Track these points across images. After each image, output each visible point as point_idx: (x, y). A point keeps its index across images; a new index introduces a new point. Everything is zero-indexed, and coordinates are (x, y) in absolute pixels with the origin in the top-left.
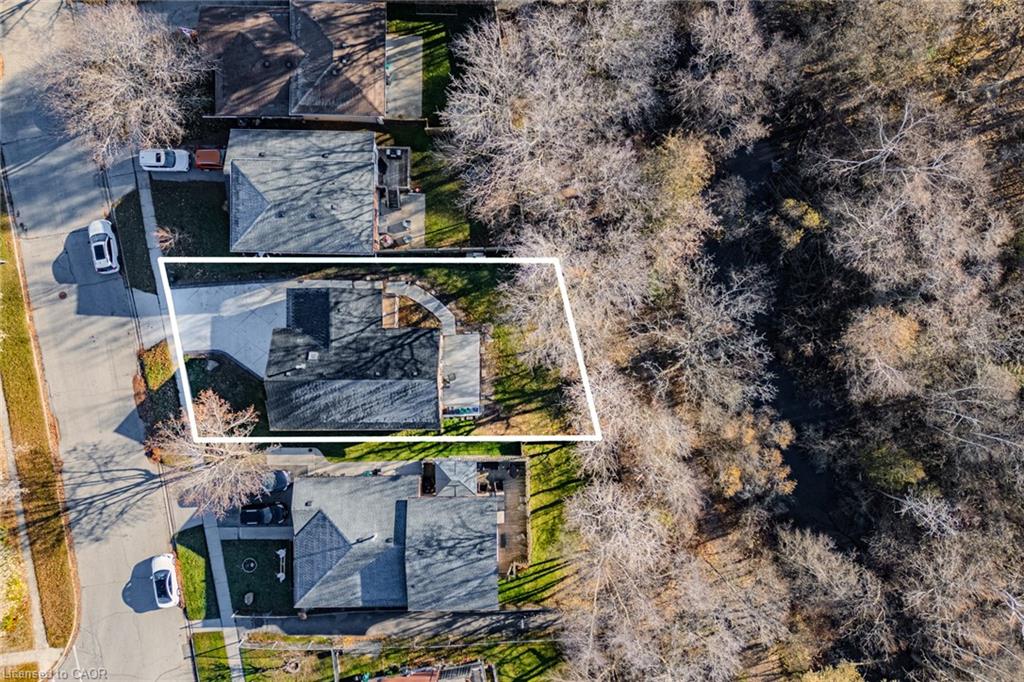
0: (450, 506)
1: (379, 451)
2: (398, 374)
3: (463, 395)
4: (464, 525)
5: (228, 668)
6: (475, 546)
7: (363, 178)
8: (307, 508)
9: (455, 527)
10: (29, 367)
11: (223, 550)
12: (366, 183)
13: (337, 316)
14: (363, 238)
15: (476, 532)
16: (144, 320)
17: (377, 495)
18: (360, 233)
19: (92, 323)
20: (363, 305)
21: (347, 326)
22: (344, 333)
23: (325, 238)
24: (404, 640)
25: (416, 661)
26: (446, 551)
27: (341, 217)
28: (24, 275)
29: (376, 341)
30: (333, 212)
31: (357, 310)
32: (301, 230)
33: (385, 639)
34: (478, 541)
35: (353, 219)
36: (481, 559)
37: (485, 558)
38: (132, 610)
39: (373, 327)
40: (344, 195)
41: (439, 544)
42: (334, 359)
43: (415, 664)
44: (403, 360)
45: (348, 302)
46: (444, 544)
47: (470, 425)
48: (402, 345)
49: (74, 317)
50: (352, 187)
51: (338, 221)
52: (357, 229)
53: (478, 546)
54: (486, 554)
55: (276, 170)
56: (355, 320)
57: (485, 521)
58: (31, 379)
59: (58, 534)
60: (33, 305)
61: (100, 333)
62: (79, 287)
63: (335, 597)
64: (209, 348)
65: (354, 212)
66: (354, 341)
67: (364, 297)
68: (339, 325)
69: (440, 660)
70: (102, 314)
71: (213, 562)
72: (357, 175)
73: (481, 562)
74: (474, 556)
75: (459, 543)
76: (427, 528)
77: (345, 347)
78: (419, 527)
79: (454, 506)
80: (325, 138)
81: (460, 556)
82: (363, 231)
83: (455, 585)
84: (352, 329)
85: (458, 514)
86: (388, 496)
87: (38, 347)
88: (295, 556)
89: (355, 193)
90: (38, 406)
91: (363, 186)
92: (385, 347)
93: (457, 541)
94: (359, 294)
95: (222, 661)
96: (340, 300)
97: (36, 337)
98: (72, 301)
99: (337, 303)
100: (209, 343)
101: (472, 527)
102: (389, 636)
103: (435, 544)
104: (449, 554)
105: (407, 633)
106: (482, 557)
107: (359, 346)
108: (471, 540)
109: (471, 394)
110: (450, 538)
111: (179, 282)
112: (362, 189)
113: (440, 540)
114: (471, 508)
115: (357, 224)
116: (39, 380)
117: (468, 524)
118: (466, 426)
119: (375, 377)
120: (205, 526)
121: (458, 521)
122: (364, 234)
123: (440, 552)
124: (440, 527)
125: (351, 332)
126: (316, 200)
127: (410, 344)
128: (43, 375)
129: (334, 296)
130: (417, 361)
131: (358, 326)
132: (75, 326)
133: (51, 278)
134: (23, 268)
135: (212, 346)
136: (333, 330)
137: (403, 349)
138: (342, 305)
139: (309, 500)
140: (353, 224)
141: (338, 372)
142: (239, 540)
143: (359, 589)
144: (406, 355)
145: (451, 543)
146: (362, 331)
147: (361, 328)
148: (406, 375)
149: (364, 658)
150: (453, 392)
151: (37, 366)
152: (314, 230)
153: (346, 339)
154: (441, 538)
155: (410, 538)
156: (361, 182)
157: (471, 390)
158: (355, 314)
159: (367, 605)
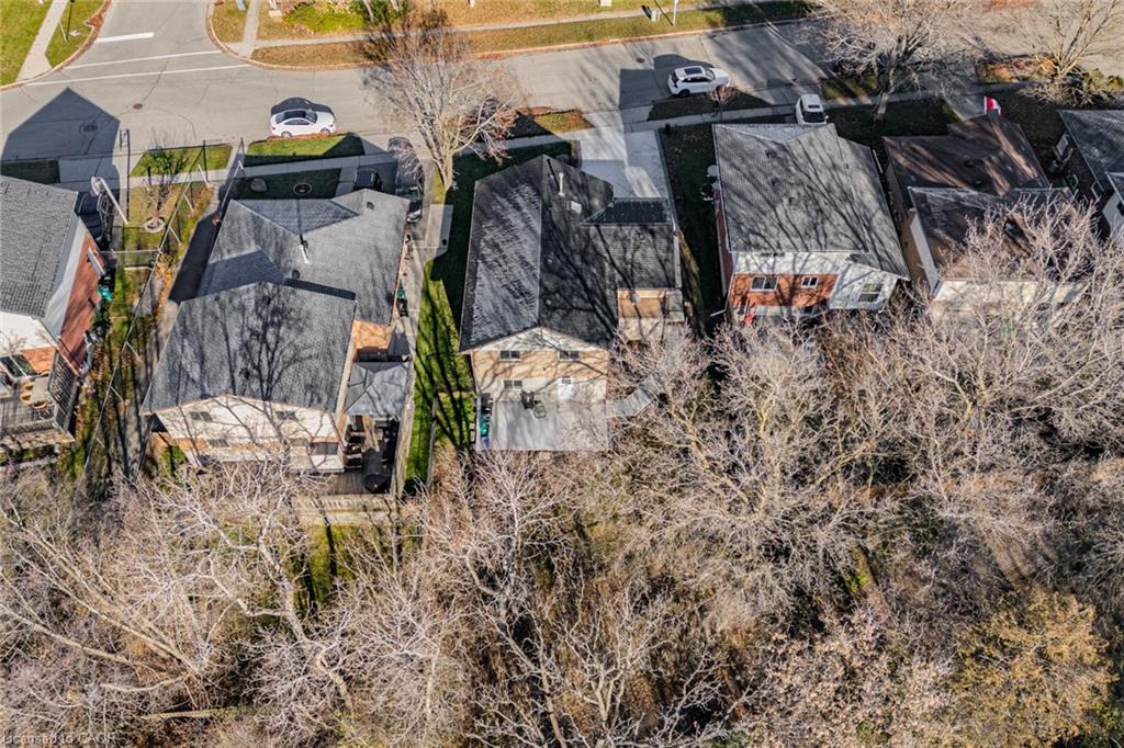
0: (332, 348)
1: (434, 318)
2: (549, 284)
3: (512, 428)
4: (295, 359)
5: (177, 172)
6: (258, 368)
7: (843, 238)
8: (364, 203)
9: (296, 348)
10: (562, 40)
11: (328, 170)
12: (836, 241)
13: (633, 233)
14: (752, 237)
15: (280, 374)
16: (617, 114)
17: (368, 274)
18: (760, 234)
19: (611, 78)
20: (651, 265)
21: (619, 244)
22: (608, 241)
23: (745, 200)
24: (145, 343)
25: (106, 358)
26: (260, 330)
27: (780, 210)
28: (661, 38)
29: (598, 276)
30: (786, 201)
31: (644, 256)
32: (753, 176)
33: (154, 321)
34: (265, 372)
35: (780, 225)
36: (232, 371)
37: (232, 377)
38: (278, 103)
39: (618, 278)
40: (814, 213)
41: (273, 323)
42: (573, 227)
43: (102, 356)
44: (571, 296)
45: (655, 247)
46: (271, 330)
47: (462, 437)
48: (593, 303)
49: (619, 67)
50: (827, 225)
51: (774, 208)
52: (766, 230)
53: (255, 372)
54: (239, 379)
55: (831, 158)
56: (629, 255)
57: (296, 389)
58: (550, 42)
59: (378, 57)
60: (629, 44)
61: (600, 84)
62: (651, 71)
63: (231, 234)
64: (583, 158)
65: (789, 226)
66: (598, 254)
67: (663, 267)
68: (621, 235)
69: (96, 386)
70: (621, 86)
71: (316, 162)
72: (845, 230)
73: (228, 372)
74: (240, 363)
75: (268, 348)
76: (303, 314)
77: (588, 240)
78: (308, 306)
79: (330, 354)
80: (886, 227)
81: (246, 346)
82: (763, 237)
83: (201, 348)
84: (616, 251)
85: (317, 357)
86: (365, 286)
87: (584, 47)
88: (301, 200)
89: (819, 228)
90: (519, 46)
91: (831, 238)
92: (589, 283)
93: (272, 346)
94: (667, 260)
95: (188, 168)
96: (657, 236)
97: (595, 46)
98: (633, 65)
99: (652, 233)
100: (591, 158)
101: (291, 369)
102: (156, 327)
103: (276, 319)
104: (253, 333)
105: (153, 347)
106: (236, 374)
107: (590, 255)
108: (269, 364)
109: (512, 439)
110: (278, 339)
111: (664, 136)
112: (826, 236)
113: (279, 327)
114: (322, 374)
115: (774, 230)
116: (548, 47)
117: (297, 365)
118: (461, 432)
119: (544, 259)
120: (362, 157)
121: (305, 353)
122: (759, 238)
123: (261, 323)
124: (301, 330)
125: (611, 249)
126: (800, 183)
127: (595, 311)
128: (553, 50)
129: (662, 229)
130: (569, 311)
131: (619, 258)
132: (609, 70)
133: (659, 54)
134: (668, 37)
135: (587, 161)
136: (614, 227)
137: (586, 302)
138: (650, 238)
139: (375, 208)
140: (772, 225)
141: (554, 226)
142: (338, 182)
143: (234, 255)
144: (576, 301)
145: (270, 337)
146: (613, 264)
147: (618, 263)
148: (546, 294)
149: (136, 296)
150: (517, 416)
151: (562, 46)
152: (756, 187)
153: (600, 243)
154: (283, 329)
155: (293, 293)
156: (836, 234)
157: (519, 438)
158: (638, 254)
159: (208, 271)
